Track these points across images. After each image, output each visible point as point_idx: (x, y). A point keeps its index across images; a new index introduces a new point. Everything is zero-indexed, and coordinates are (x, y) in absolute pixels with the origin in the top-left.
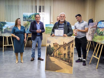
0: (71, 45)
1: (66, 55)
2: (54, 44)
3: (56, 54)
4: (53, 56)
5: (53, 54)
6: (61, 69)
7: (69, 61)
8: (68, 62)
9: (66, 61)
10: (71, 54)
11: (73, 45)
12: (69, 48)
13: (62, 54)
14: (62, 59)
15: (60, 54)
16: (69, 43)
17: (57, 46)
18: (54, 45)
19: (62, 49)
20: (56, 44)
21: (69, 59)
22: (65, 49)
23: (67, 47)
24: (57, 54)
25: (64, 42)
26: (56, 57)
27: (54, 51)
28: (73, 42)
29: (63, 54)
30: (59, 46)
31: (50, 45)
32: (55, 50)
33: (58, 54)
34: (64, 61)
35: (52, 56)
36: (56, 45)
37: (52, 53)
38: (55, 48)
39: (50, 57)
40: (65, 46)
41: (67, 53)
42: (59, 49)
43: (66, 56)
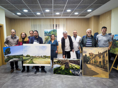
0: (105, 54)
1: (102, 62)
2: (89, 53)
3: (92, 62)
4: (90, 64)
5: (90, 62)
6: (98, 74)
7: (105, 67)
8: (104, 68)
9: (101, 67)
10: (106, 61)
11: (107, 54)
12: (104, 56)
13: (98, 62)
14: (98, 66)
15: (96, 62)
16: (103, 53)
17: (92, 55)
18: (90, 54)
19: (98, 58)
20: (92, 53)
21: (105, 66)
22: (100, 58)
23: (102, 56)
24: (93, 61)
25: (99, 52)
26: (92, 64)
27: (90, 59)
28: (107, 52)
29: (98, 61)
30: (94, 55)
31: (86, 55)
32: (91, 58)
33: (94, 62)
34: (100, 67)
35: (88, 64)
36: (91, 54)
37: (88, 61)
38: (91, 57)
39: (87, 65)
40: (99, 55)
41: (102, 61)
42: (95, 58)
43: (102, 64)
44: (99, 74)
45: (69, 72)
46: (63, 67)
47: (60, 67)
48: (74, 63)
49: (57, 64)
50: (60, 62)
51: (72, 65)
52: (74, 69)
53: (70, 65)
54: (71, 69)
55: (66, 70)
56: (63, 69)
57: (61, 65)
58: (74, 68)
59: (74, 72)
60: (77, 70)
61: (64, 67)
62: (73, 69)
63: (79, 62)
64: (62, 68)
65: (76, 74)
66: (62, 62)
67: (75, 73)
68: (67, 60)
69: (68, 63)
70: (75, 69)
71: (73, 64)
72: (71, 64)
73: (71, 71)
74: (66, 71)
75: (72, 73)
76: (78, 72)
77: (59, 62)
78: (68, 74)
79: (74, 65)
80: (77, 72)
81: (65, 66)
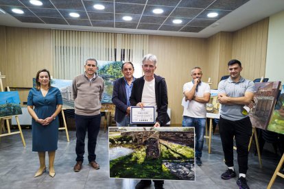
45: (161, 169)
46: (141, 154)
47: (130, 156)
48: (175, 141)
49: (120, 145)
50: (131, 138)
51: (168, 148)
52: (175, 158)
53: (162, 148)
54: (166, 158)
55: (150, 165)
56: (141, 160)
57: (133, 148)
58: (176, 155)
59: (176, 168)
60: (186, 162)
61: (144, 153)
62: (171, 158)
63: (189, 136)
64: (137, 158)
65: (184, 175)
66: (136, 139)
67: (178, 172)
68: (153, 132)
69: (155, 142)
70: (179, 158)
71: (173, 144)
72: (166, 143)
73: (165, 167)
74: (149, 167)
75: (169, 172)
76: (190, 168)
77: (128, 141)
78: (158, 174)
79: (174, 146)
80: (185, 169)
81: (147, 151)
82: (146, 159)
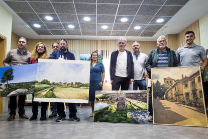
0: (196, 79)
1: (190, 94)
2: (164, 79)
3: (170, 95)
4: (167, 98)
5: (166, 96)
6: (184, 119)
7: (198, 105)
8: (196, 106)
9: (191, 105)
10: (198, 92)
11: (199, 77)
12: (193, 83)
13: (182, 95)
14: (184, 102)
15: (179, 95)
16: (192, 76)
17: (171, 82)
18: (166, 81)
19: (181, 86)
20: (169, 78)
21: (197, 101)
22: (186, 86)
23: (189, 83)
24: (172, 94)
25: (182, 75)
26: (172, 100)
27: (168, 90)
28: (199, 74)
29: (184, 93)
30: (174, 82)
31: (158, 82)
32: (168, 88)
33: (175, 94)
34: (188, 105)
35: (163, 99)
36: (168, 80)
37: (164, 93)
38: (169, 86)
39: (161, 101)
40: (185, 81)
41: (191, 92)
42: (176, 87)
43: (191, 97)
44: (187, 119)
45: (126, 116)
46: (114, 107)
47: (107, 108)
48: (135, 99)
49: (102, 101)
50: (108, 97)
51: (131, 103)
52: (135, 110)
53: (127, 103)
54: (129, 109)
56: (114, 110)
57: (109, 103)
58: (136, 108)
61: (116, 106)
62: (132, 109)
63: (144, 95)
64: (111, 110)
66: (112, 98)
68: (122, 93)
69: (123, 99)
70: (138, 110)
71: (134, 101)
72: (130, 100)
73: (129, 115)
74: (118, 115)
75: (131, 118)
76: (145, 116)
77: (106, 99)
78: (124, 120)
79: (135, 102)
81: (118, 105)
82: (117, 110)
